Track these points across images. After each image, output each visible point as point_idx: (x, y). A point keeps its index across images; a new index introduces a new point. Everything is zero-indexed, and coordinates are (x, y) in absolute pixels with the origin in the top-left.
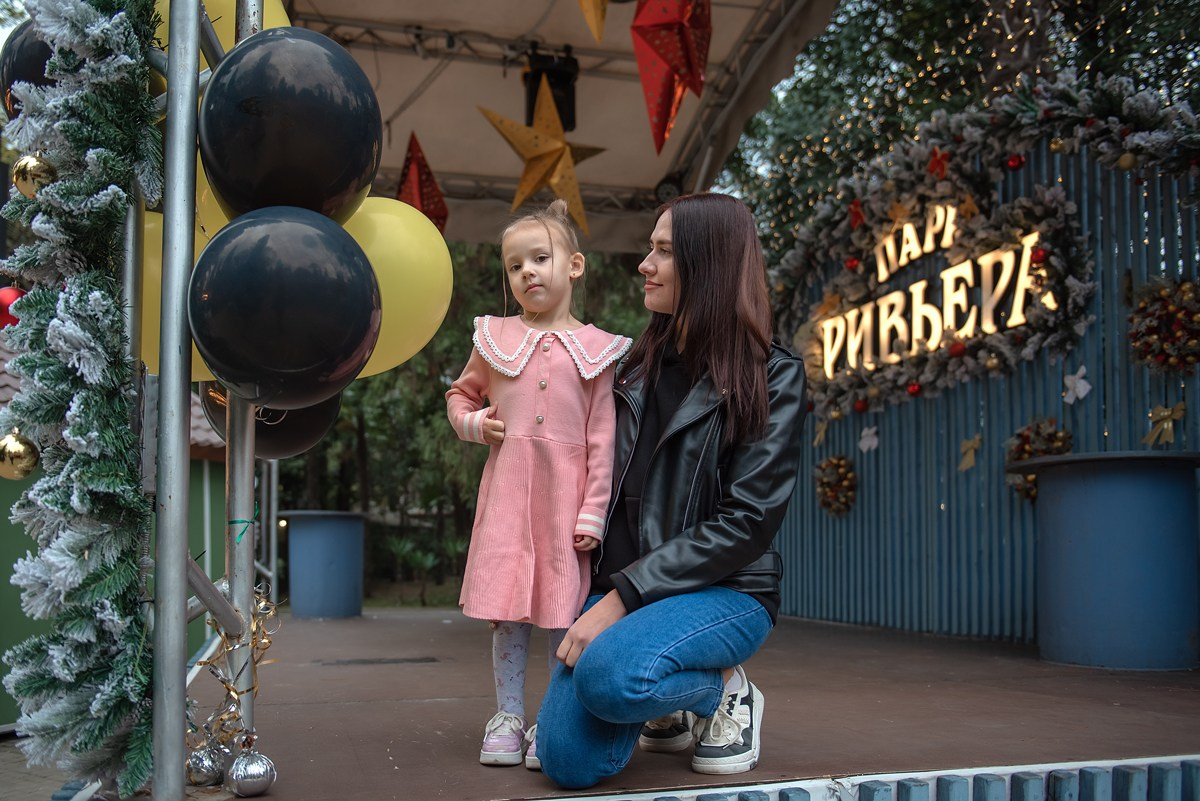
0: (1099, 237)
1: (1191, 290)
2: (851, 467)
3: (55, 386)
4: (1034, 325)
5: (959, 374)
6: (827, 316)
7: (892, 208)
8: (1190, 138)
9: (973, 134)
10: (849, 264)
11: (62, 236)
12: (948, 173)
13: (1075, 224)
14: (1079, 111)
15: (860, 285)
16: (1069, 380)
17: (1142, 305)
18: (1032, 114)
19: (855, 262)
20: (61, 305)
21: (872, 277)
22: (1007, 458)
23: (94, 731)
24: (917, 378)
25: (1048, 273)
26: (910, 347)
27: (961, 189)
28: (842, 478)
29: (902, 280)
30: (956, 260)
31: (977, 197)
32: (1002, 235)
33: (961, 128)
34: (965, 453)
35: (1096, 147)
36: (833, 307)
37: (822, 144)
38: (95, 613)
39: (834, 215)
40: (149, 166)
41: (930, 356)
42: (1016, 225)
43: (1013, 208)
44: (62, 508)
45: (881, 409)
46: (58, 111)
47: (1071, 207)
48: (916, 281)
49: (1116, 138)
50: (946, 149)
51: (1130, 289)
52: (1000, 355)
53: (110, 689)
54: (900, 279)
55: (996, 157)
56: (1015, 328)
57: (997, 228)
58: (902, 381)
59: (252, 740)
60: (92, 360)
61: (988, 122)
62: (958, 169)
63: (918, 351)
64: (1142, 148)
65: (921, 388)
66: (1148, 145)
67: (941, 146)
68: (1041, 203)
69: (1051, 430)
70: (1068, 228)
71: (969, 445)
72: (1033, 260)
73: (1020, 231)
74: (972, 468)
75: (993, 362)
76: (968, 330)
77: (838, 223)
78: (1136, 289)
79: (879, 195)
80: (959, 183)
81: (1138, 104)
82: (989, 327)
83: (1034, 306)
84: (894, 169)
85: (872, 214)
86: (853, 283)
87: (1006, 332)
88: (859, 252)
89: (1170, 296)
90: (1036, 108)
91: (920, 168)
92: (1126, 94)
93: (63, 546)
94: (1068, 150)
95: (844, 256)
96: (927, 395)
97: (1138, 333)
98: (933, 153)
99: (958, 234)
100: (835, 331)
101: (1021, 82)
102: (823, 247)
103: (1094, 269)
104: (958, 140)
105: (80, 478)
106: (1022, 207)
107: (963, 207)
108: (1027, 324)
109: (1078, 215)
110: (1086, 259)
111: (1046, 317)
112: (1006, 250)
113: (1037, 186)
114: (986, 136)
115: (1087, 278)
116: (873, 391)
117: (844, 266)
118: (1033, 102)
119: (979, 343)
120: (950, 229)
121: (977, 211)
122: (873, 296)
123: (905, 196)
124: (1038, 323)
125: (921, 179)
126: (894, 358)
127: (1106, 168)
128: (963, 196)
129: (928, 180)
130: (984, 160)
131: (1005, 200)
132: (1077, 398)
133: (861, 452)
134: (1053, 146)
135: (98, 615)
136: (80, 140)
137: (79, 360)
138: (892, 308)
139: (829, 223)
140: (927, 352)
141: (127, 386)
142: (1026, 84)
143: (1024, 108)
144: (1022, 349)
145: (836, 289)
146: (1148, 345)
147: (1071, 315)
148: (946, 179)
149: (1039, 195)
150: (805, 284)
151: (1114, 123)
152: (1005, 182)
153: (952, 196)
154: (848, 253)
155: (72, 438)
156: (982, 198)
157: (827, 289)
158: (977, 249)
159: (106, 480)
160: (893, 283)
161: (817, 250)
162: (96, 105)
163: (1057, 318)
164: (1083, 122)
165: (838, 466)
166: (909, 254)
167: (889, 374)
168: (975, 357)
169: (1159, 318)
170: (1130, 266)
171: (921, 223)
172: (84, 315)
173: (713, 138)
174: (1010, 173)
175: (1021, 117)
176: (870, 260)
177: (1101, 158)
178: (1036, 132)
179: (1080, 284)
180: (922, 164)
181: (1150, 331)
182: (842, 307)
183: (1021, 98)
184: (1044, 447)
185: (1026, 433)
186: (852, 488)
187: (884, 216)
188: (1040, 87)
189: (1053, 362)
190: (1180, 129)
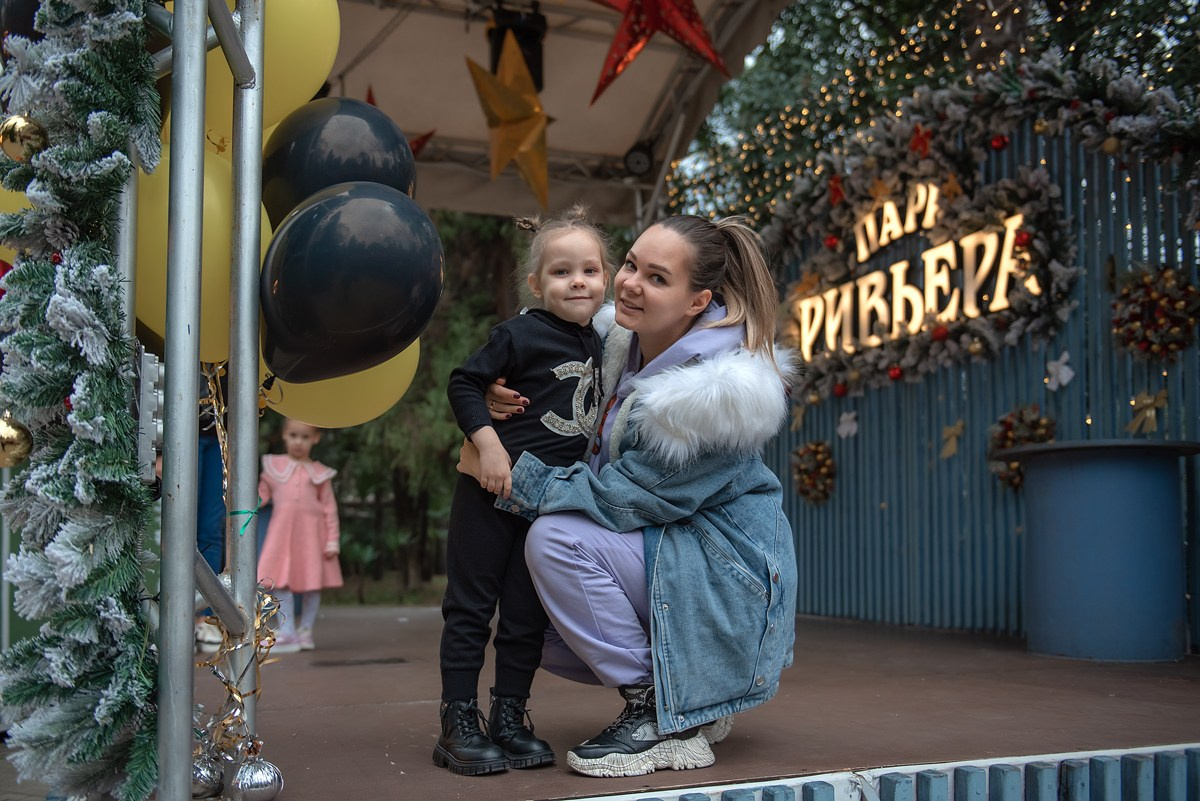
0: (1082, 221)
1: (1173, 277)
2: (829, 453)
3: (54, 367)
4: (1018, 310)
5: (942, 358)
6: (805, 295)
7: (873, 185)
8: (1174, 125)
9: (957, 112)
10: (828, 243)
11: (58, 205)
12: (931, 151)
13: (1058, 208)
14: (1064, 92)
15: (840, 264)
16: (1052, 366)
17: (1125, 291)
18: (1015, 93)
19: (835, 240)
20: (60, 279)
21: (852, 256)
22: (990, 445)
23: (92, 740)
24: (898, 362)
25: (1031, 256)
26: (890, 330)
27: (944, 169)
28: (821, 464)
29: (882, 260)
30: (938, 242)
31: (960, 176)
32: (986, 217)
33: (944, 105)
34: (947, 440)
35: (1081, 129)
36: (811, 286)
37: (801, 116)
38: (99, 612)
39: (812, 191)
40: (147, 131)
41: (912, 339)
42: (999, 206)
43: (996, 190)
44: (64, 498)
45: (860, 393)
46: (57, 70)
47: (1055, 191)
48: (896, 261)
49: (1100, 121)
50: (929, 127)
51: (1113, 274)
52: (983, 339)
53: (116, 694)
54: (881, 259)
55: (980, 136)
56: (999, 312)
57: (981, 209)
58: (883, 364)
59: (258, 746)
60: (96, 340)
61: (972, 100)
62: (941, 147)
63: (900, 334)
64: (1126, 133)
65: (902, 373)
66: (1133, 129)
67: (924, 123)
68: (1024, 185)
69: (1034, 417)
70: (1052, 211)
71: (951, 431)
72: (1017, 242)
73: (1003, 214)
74: (954, 456)
75: (977, 346)
76: (950, 313)
77: (816, 199)
78: (1119, 274)
79: (860, 172)
80: (942, 162)
81: (1124, 88)
82: (971, 310)
83: (1018, 290)
84: (876, 145)
85: (852, 192)
86: (832, 262)
87: (990, 317)
88: (838, 231)
89: (1153, 283)
90: (1020, 87)
91: (902, 144)
92: (1110, 77)
93: (68, 540)
94: (1052, 132)
95: (823, 234)
96: (908, 379)
97: (1121, 319)
98: (916, 130)
99: (940, 215)
100: (813, 312)
101: (1005, 61)
102: (801, 224)
103: (1077, 253)
104: (941, 118)
105: (85, 466)
106: (1006, 189)
107: (946, 187)
108: (1010, 308)
109: (1062, 199)
110: (1069, 243)
111: (1029, 301)
112: (990, 232)
113: (1021, 168)
114: (969, 115)
115: (1070, 262)
116: (853, 375)
117: (823, 243)
118: (1016, 81)
119: (962, 327)
120: (932, 209)
121: (960, 190)
122: (853, 276)
123: (887, 173)
124: (1021, 308)
125: (903, 156)
126: (874, 341)
127: (1089, 151)
128: (946, 176)
129: (910, 158)
130: (967, 139)
131: (988, 181)
132: (1061, 387)
133: (840, 438)
134: (1037, 128)
135: (102, 614)
136: (80, 101)
137: (81, 338)
138: (872, 288)
139: (808, 199)
140: (908, 335)
141: (124, 367)
142: (1010, 63)
143: (1008, 87)
144: (1004, 335)
145: (814, 268)
146: (1131, 332)
147: (1054, 299)
148: (929, 157)
149: (1023, 177)
150: (781, 262)
151: (1098, 106)
152: (988, 163)
153: (935, 175)
154: (829, 231)
155: (78, 423)
156: (965, 178)
157: (805, 268)
158: (960, 230)
159: (111, 468)
160: (873, 263)
161: (794, 226)
162: (97, 64)
163: (1040, 302)
164: (1067, 104)
165: (816, 453)
166: (890, 234)
167: (870, 358)
168: (957, 340)
169: (1142, 305)
170: (1112, 251)
171: (902, 202)
172: (83, 289)
173: (686, 105)
174: (993, 153)
175: (1006, 97)
176: (850, 238)
177: (1084, 142)
178: (1019, 112)
179: (1064, 269)
180: (904, 141)
181: (1134, 317)
182: (821, 286)
183: (1005, 76)
184: (1027, 434)
185: (1010, 420)
186: (830, 475)
187: (863, 193)
188: (1024, 66)
189: (1036, 347)
190: (1164, 115)
